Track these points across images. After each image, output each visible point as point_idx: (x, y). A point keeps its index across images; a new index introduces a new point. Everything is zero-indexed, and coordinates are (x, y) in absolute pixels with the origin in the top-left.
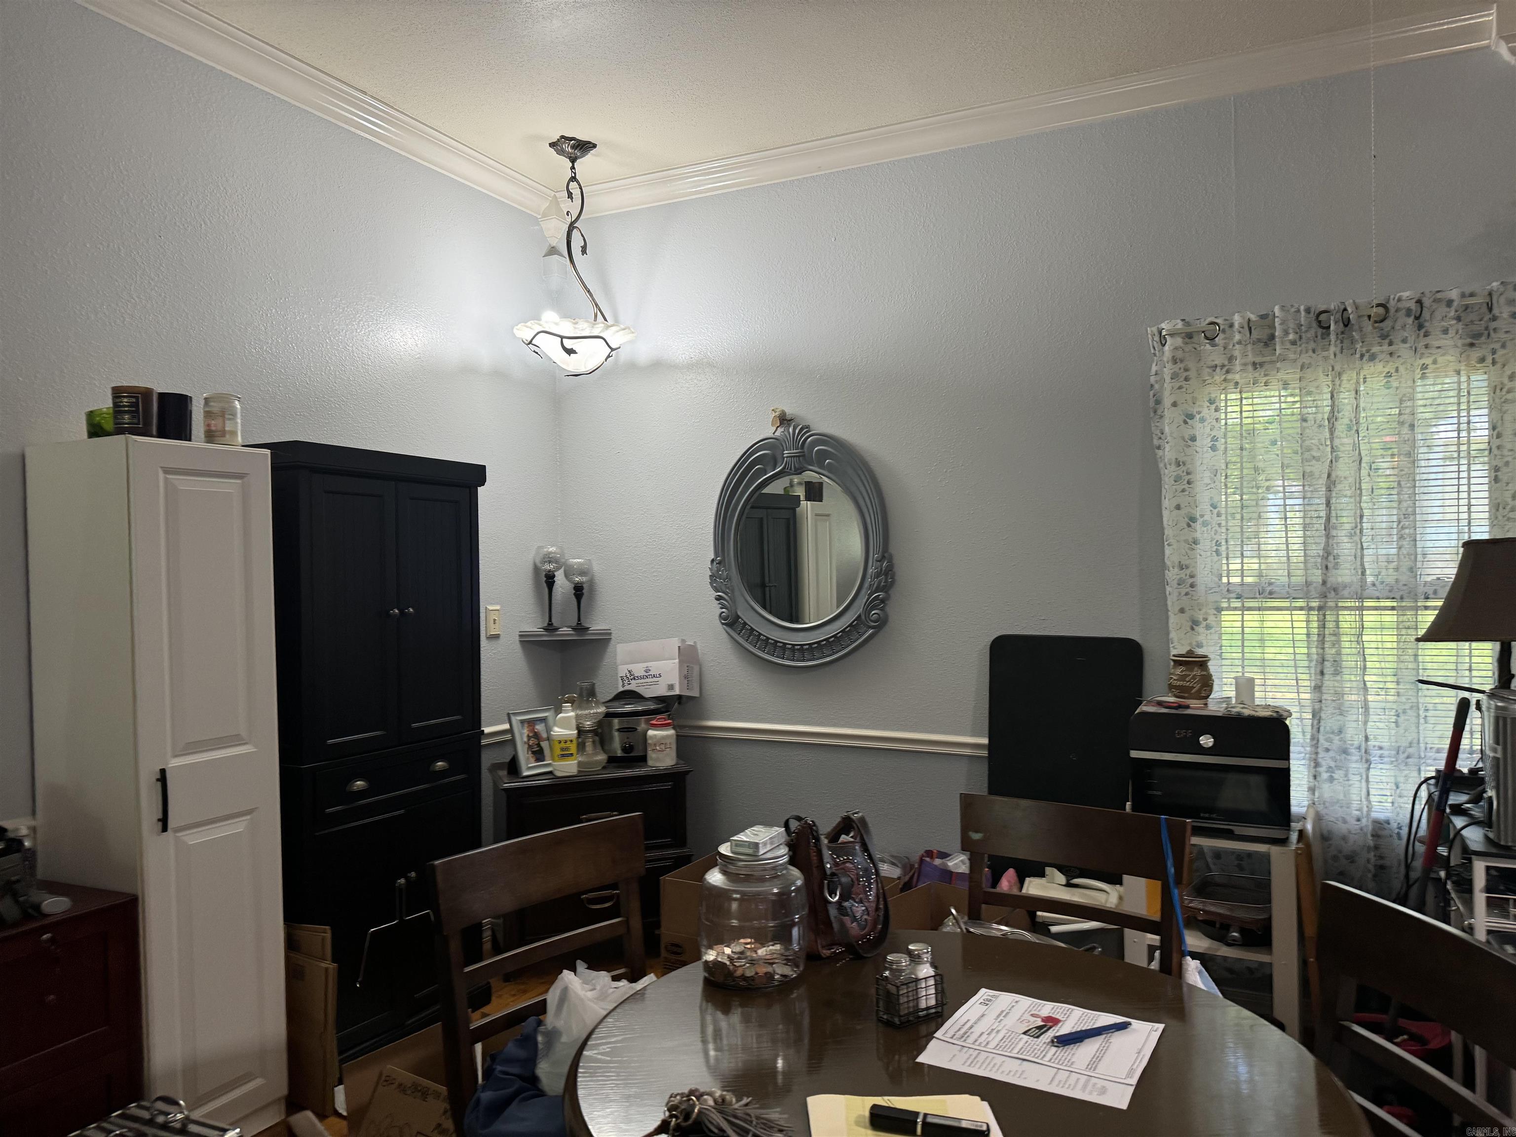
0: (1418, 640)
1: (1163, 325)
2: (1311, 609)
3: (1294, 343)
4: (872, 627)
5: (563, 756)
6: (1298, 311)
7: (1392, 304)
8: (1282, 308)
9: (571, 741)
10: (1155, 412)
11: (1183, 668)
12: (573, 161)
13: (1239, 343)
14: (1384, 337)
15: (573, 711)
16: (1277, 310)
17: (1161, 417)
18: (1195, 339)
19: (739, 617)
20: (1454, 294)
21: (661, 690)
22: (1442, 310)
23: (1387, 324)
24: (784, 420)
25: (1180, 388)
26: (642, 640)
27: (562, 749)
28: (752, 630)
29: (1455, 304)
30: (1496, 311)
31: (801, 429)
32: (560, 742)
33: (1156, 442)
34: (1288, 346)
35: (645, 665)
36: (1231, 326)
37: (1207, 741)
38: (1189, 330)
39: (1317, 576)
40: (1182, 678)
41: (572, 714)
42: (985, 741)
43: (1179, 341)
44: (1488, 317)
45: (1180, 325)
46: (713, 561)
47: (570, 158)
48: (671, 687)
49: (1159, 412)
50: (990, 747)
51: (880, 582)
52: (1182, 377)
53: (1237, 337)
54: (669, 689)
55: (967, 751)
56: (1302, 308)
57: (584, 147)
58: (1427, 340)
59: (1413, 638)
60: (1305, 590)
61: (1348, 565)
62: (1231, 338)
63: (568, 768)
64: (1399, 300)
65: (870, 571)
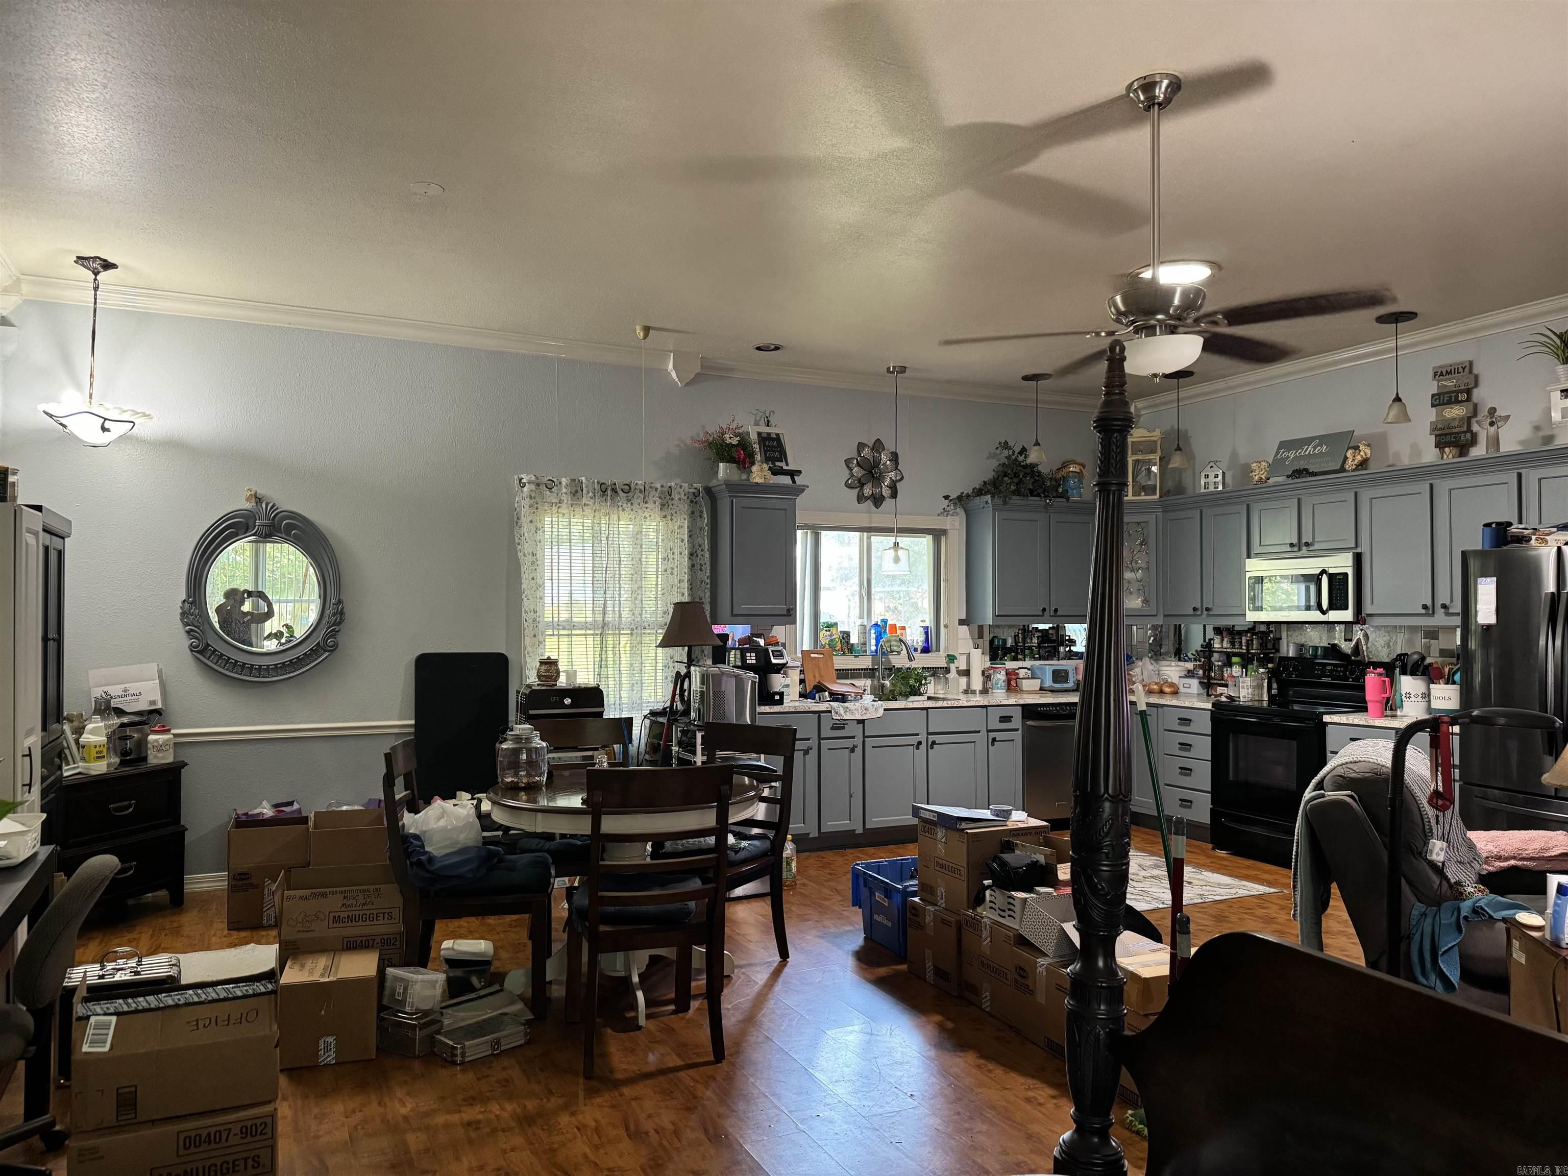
0: (657, 647)
1: (522, 476)
2: (597, 634)
3: (591, 498)
4: (329, 651)
5: (98, 758)
6: (594, 482)
7: (632, 486)
8: (586, 479)
9: (104, 746)
10: (517, 524)
11: (547, 666)
12: (96, 274)
13: (566, 493)
14: (629, 500)
15: (102, 721)
16: (583, 479)
17: (520, 527)
18: (541, 487)
19: (208, 645)
20: (658, 486)
21: (143, 706)
22: (653, 493)
23: (630, 494)
24: (258, 499)
25: (534, 513)
26: (100, 668)
27: (97, 753)
28: (222, 655)
29: (659, 490)
30: (673, 496)
31: (273, 506)
32: (96, 747)
33: (517, 541)
34: (589, 499)
35: (123, 686)
36: (560, 483)
37: (567, 701)
38: (537, 481)
39: (599, 618)
40: (547, 671)
41: (102, 724)
42: (413, 722)
43: (533, 487)
44: (668, 497)
45: (533, 478)
46: (184, 601)
47: (93, 272)
48: (153, 703)
49: (519, 524)
50: (416, 726)
51: (336, 619)
52: (534, 507)
53: (564, 490)
54: (151, 704)
55: (396, 731)
56: (596, 481)
57: (108, 266)
58: (647, 505)
59: (654, 645)
60: (593, 625)
61: (610, 612)
62: (560, 490)
63: (99, 767)
64: (636, 484)
65: (327, 612)
